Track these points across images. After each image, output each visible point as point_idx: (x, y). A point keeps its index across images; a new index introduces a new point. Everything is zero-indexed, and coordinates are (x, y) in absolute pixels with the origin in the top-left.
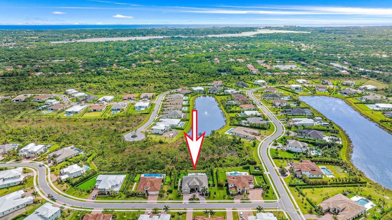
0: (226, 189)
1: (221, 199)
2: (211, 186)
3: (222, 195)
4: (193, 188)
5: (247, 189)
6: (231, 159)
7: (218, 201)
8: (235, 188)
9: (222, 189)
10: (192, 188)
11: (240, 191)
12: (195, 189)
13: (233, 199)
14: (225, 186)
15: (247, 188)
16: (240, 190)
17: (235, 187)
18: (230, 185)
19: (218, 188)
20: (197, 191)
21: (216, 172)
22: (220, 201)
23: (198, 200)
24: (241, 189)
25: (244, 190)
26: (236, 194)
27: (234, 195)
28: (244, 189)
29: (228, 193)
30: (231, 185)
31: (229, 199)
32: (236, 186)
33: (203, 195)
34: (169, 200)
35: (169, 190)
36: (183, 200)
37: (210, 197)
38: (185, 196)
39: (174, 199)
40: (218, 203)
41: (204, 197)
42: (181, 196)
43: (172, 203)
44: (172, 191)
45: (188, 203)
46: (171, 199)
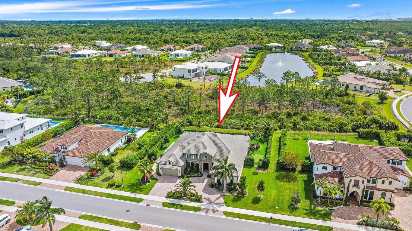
0: (305, 181)
1: (281, 211)
2: (256, 166)
3: (287, 198)
4: (195, 163)
5: (386, 186)
6: (324, 117)
7: (268, 215)
8: (337, 180)
9: (290, 179)
10: (192, 164)
11: (355, 189)
12: (201, 166)
13: (326, 216)
14: (302, 172)
15: (387, 182)
16: (356, 185)
17: (340, 176)
18: (321, 166)
19: (277, 174)
20: (205, 175)
21: (280, 138)
22: (275, 216)
23: (198, 199)
24: (360, 183)
25: (372, 188)
26: (341, 200)
27: (332, 203)
28: (371, 185)
29: (310, 192)
30: (324, 168)
31: (311, 213)
32: (341, 173)
33: (217, 186)
34: (108, 187)
35: (124, 160)
36: (150, 195)
37: (241, 196)
38: (161, 183)
39: (122, 186)
40: (267, 224)
41: (220, 194)
42: (149, 182)
43: (108, 197)
44: (132, 164)
45: (158, 206)
46: (115, 185)
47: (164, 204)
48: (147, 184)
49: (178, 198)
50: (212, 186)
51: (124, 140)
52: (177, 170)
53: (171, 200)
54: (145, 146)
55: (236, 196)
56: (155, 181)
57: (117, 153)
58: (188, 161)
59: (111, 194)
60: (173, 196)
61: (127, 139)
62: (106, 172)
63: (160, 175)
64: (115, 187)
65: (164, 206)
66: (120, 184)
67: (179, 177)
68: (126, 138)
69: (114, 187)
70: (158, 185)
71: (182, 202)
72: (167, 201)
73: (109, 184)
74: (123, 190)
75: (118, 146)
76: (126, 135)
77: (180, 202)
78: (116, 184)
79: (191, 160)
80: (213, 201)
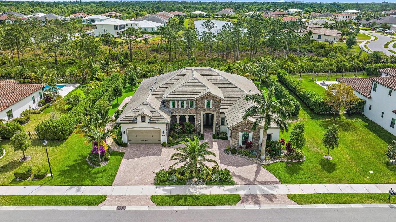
4: (187, 115)
23: (224, 179)
33: (245, 150)
34: (14, 182)
35: (45, 126)
36: (117, 185)
37: (296, 161)
38: (131, 158)
39: (50, 175)
40: (386, 206)
41: (256, 163)
42: (106, 160)
43: (15, 204)
44: (62, 131)
45: (144, 205)
46: (32, 176)
47: (156, 200)
48: (104, 164)
49: (181, 182)
50: (233, 151)
51: (38, 99)
52: (159, 131)
53: (167, 188)
54: (81, 103)
55: (287, 163)
56: (118, 157)
57: (27, 120)
58: (174, 114)
59: (24, 197)
60: (168, 179)
61: (43, 97)
62: (7, 153)
63: (125, 145)
64: (32, 180)
65: (158, 204)
66: (42, 172)
67: (164, 145)
68: (41, 96)
69: (30, 179)
70: (125, 164)
71: (192, 190)
72: (161, 191)
73: (16, 175)
74: (51, 182)
75: (28, 109)
76: (41, 91)
77: (189, 190)
78: (34, 172)
79: (180, 112)
80: (252, 178)
